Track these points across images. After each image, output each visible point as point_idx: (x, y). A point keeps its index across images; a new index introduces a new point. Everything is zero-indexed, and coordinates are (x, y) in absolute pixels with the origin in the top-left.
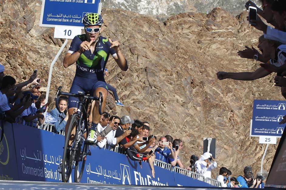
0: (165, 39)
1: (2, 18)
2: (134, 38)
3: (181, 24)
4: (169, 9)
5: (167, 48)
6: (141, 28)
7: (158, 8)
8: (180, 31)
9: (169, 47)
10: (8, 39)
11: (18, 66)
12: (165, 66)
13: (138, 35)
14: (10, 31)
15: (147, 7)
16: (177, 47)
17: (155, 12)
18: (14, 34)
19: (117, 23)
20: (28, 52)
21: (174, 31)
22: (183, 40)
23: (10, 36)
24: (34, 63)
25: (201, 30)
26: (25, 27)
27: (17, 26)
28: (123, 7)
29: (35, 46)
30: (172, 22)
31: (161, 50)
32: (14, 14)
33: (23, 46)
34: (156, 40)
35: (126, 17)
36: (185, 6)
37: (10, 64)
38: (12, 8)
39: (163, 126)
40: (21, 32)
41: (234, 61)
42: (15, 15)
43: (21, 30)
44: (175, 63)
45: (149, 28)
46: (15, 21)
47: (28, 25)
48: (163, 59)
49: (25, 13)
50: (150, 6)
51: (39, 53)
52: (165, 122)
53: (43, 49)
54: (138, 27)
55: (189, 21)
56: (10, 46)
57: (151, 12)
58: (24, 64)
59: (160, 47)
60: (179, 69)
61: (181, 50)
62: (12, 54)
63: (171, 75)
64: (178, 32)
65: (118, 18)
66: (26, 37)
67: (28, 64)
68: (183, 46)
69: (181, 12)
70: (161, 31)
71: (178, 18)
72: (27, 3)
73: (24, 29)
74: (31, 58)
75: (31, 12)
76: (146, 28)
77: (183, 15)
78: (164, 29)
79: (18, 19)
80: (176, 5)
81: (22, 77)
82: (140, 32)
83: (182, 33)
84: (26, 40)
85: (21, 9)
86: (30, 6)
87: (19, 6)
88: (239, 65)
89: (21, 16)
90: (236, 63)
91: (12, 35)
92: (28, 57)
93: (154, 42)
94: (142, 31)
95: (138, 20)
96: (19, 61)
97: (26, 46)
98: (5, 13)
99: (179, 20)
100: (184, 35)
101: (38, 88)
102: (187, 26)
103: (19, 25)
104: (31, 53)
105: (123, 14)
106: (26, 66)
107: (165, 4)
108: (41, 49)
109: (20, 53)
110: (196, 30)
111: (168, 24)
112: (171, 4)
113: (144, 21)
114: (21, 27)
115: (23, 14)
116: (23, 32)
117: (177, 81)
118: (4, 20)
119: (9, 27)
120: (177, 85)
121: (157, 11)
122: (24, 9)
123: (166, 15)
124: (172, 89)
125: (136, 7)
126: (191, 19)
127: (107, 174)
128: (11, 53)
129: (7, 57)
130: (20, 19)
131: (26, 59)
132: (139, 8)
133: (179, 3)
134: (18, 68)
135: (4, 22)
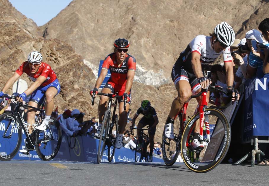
0: (158, 96)
1: (78, 86)
2: (143, 96)
3: (166, 89)
4: (161, 82)
5: (159, 100)
6: (147, 91)
7: (155, 82)
8: (165, 92)
9: (160, 100)
10: (81, 97)
11: (86, 110)
12: (158, 109)
13: (145, 94)
14: (83, 93)
15: (150, 81)
16: (164, 100)
17: (154, 84)
18: (84, 94)
19: (135, 89)
21: (162, 92)
22: (167, 96)
23: (82, 95)
24: (94, 108)
25: (176, 92)
27: (85, 90)
28: (138, 82)
30: (162, 88)
31: (156, 101)
32: (84, 84)
34: (154, 97)
35: (139, 86)
36: (168, 81)
37: (82, 109)
38: (83, 81)
39: (158, 138)
41: (192, 106)
42: (85, 85)
43: (87, 92)
44: (163, 108)
45: (151, 91)
46: (84, 88)
48: (157, 106)
49: (90, 84)
50: (151, 81)
52: (158, 137)
54: (145, 91)
55: (170, 87)
56: (82, 100)
57: (152, 84)
58: (89, 109)
59: (156, 100)
60: (165, 111)
61: (166, 102)
63: (161, 114)
64: (164, 93)
65: (135, 86)
68: (167, 100)
69: (166, 83)
70: (156, 92)
71: (164, 86)
72: (91, 79)
73: (89, 91)
75: (93, 83)
76: (149, 91)
77: (167, 85)
78: (158, 91)
79: (86, 87)
80: (164, 80)
81: (88, 115)
82: (146, 93)
83: (166, 93)
85: (88, 82)
87: (87, 80)
88: (194, 108)
89: (87, 85)
90: (192, 107)
91: (83, 95)
93: (153, 98)
94: (147, 92)
95: (145, 87)
96: (87, 107)
98: (80, 84)
99: (165, 87)
100: (168, 94)
101: (94, 119)
102: (169, 90)
103: (87, 89)
105: (138, 85)
107: (159, 80)
109: (87, 103)
110: (173, 92)
111: (160, 89)
112: (162, 80)
113: (148, 87)
114: (88, 90)
115: (89, 84)
117: (164, 116)
118: (79, 87)
119: (82, 91)
120: (164, 118)
121: (155, 83)
122: (89, 82)
123: (159, 85)
124: (162, 120)
125: (145, 81)
126: (171, 87)
127: (129, 161)
128: (83, 103)
129: (81, 105)
130: (87, 87)
131: (90, 106)
132: (146, 82)
133: (166, 79)
134: (86, 111)
135: (79, 88)
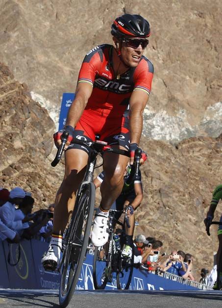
0: (177, 161)
1: (22, 143)
3: (191, 148)
4: (181, 134)
5: (179, 170)
7: (170, 134)
8: (191, 154)
9: (182, 169)
10: (28, 164)
11: (38, 189)
12: (178, 187)
13: (152, 159)
14: (30, 156)
15: (160, 133)
16: (189, 169)
17: (168, 138)
18: (33, 158)
20: (48, 176)
21: (185, 154)
22: (194, 162)
23: (30, 161)
24: (53, 186)
25: (211, 153)
26: (44, 152)
27: (36, 151)
29: (54, 170)
30: (184, 145)
31: (174, 172)
32: (33, 140)
33: (43, 170)
34: (169, 163)
36: (196, 131)
37: (31, 187)
38: (32, 134)
39: (178, 244)
40: (41, 157)
42: (35, 141)
43: (40, 155)
44: (187, 184)
45: (162, 152)
46: (34, 146)
47: (47, 151)
48: (176, 181)
49: (44, 139)
50: (163, 132)
51: (57, 176)
52: (179, 240)
53: (62, 172)
54: (152, 151)
55: (200, 145)
56: (29, 170)
57: (164, 138)
58: (44, 187)
59: (173, 169)
60: (191, 189)
61: (192, 172)
62: (32, 177)
63: (184, 195)
64: (189, 155)
66: (45, 161)
67: (47, 187)
68: (194, 168)
70: (174, 154)
71: (189, 142)
72: (46, 129)
73: (42, 154)
74: (50, 181)
75: (50, 137)
76: (159, 152)
77: (193, 139)
78: (176, 152)
79: (37, 145)
80: (187, 130)
81: (42, 199)
82: (154, 156)
83: (193, 156)
84: (45, 165)
85: (40, 135)
86: (48, 132)
87: (38, 132)
89: (40, 142)
91: (32, 160)
92: (47, 180)
93: (166, 165)
94: (156, 154)
95: (151, 144)
96: (39, 184)
97: (46, 170)
98: (24, 140)
99: (191, 144)
100: (196, 158)
102: (198, 149)
103: (38, 150)
104: (50, 177)
106: (45, 188)
107: (178, 130)
108: (60, 173)
109: (40, 177)
110: (206, 153)
111: (180, 148)
112: (183, 129)
113: (157, 145)
114: (40, 152)
115: (42, 139)
116: (42, 157)
117: (189, 201)
118: (24, 146)
119: (29, 152)
120: (190, 205)
121: (170, 136)
123: (179, 140)
124: (185, 209)
125: (150, 133)
126: (201, 143)
129: (27, 180)
130: (39, 145)
131: (45, 182)
132: (152, 134)
133: (191, 129)
134: (38, 191)
135: (24, 148)
